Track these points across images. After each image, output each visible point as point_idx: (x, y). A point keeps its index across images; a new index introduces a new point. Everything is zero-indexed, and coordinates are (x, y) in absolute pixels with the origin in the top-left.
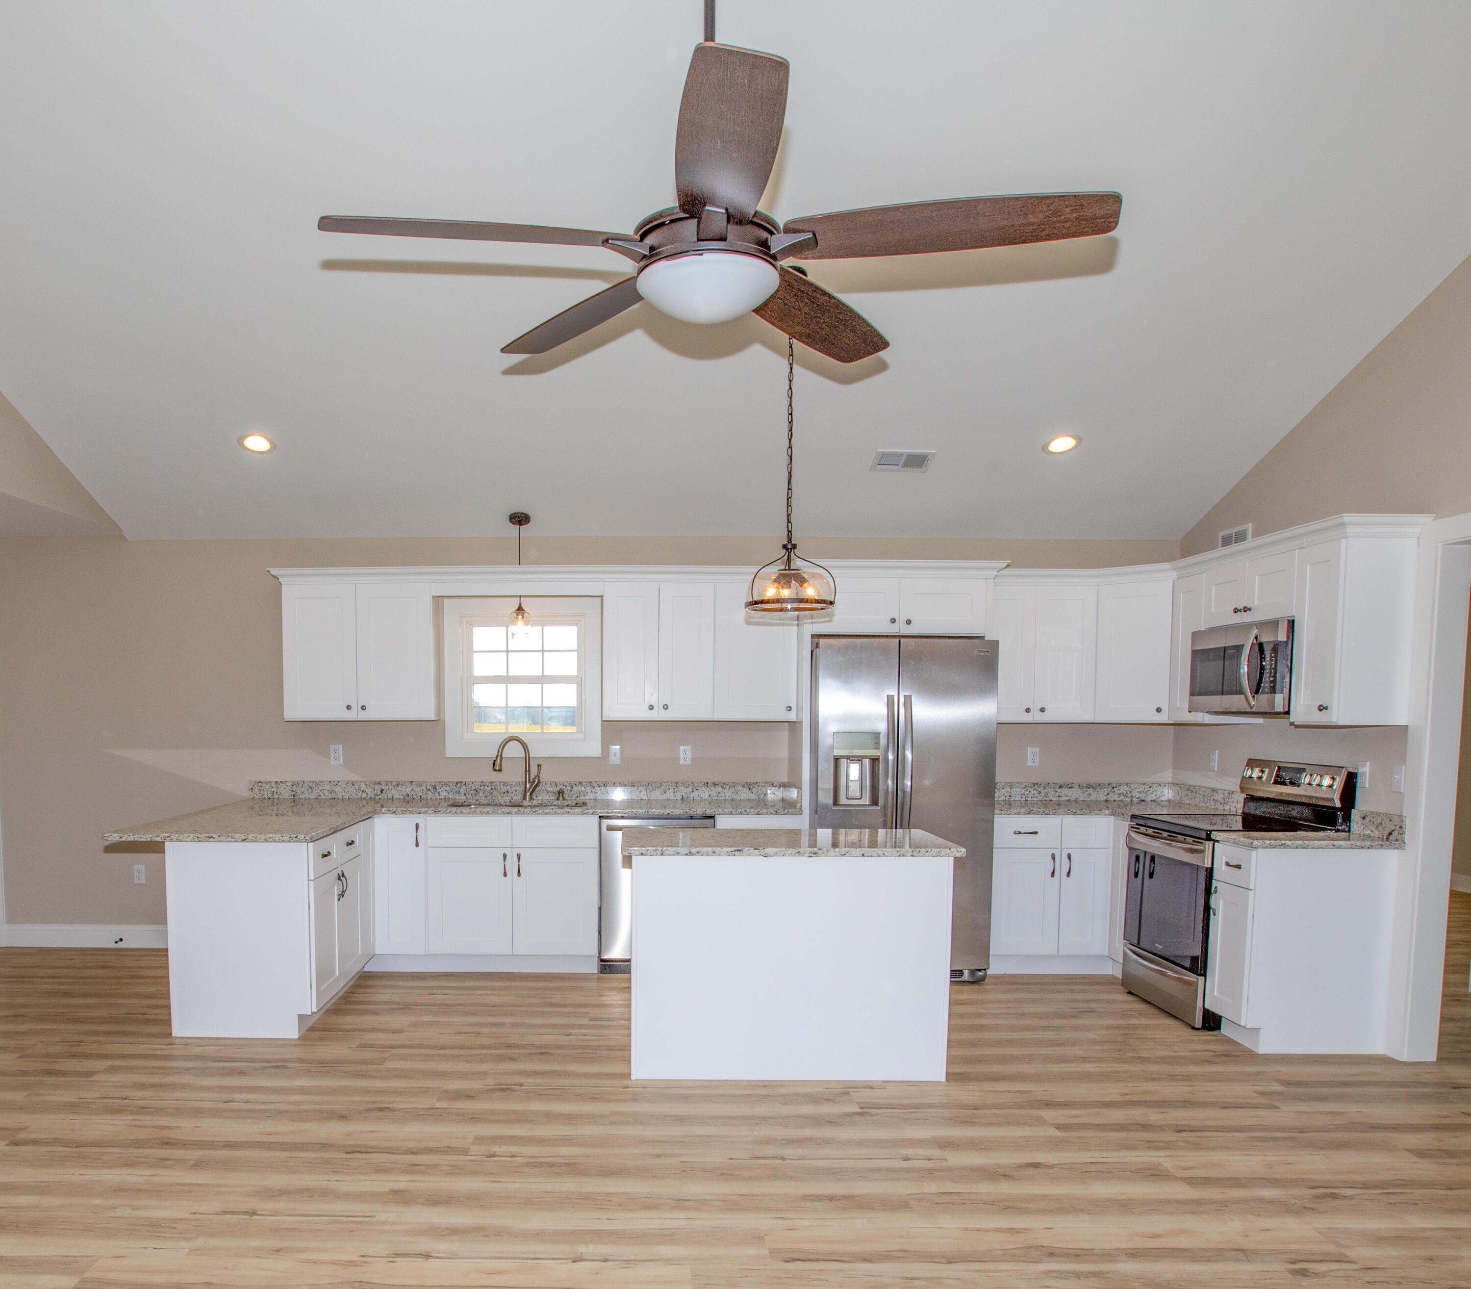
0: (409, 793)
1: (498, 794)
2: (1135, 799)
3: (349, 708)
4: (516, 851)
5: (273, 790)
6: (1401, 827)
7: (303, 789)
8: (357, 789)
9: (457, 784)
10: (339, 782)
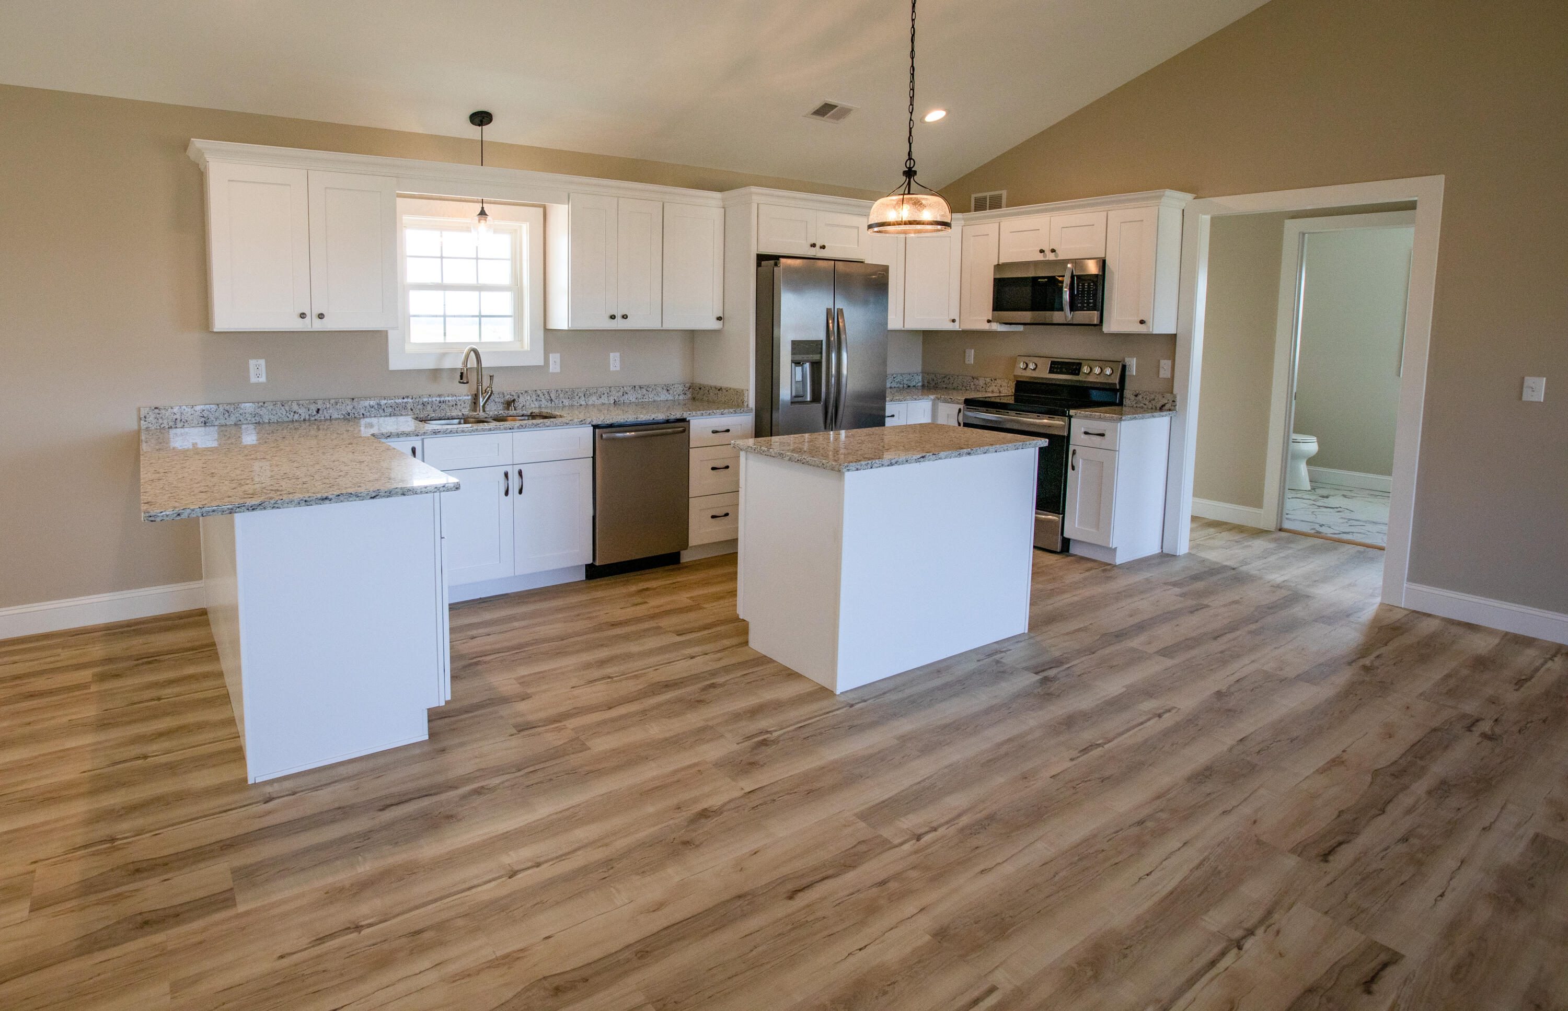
0: (350, 411)
1: (447, 408)
2: (905, 386)
3: (303, 316)
4: (517, 468)
5: (175, 417)
6: (1174, 401)
7: (217, 414)
8: (287, 410)
10: (264, 403)
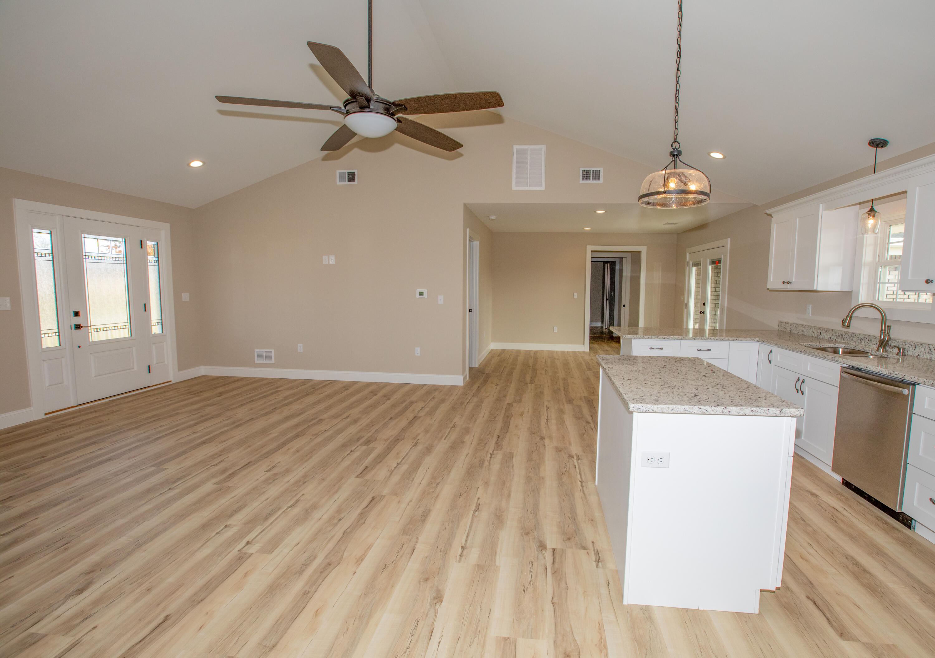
3: (784, 283)
4: (803, 378)
9: (852, 334)
